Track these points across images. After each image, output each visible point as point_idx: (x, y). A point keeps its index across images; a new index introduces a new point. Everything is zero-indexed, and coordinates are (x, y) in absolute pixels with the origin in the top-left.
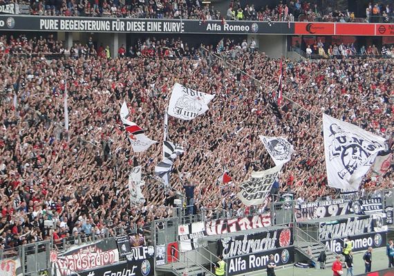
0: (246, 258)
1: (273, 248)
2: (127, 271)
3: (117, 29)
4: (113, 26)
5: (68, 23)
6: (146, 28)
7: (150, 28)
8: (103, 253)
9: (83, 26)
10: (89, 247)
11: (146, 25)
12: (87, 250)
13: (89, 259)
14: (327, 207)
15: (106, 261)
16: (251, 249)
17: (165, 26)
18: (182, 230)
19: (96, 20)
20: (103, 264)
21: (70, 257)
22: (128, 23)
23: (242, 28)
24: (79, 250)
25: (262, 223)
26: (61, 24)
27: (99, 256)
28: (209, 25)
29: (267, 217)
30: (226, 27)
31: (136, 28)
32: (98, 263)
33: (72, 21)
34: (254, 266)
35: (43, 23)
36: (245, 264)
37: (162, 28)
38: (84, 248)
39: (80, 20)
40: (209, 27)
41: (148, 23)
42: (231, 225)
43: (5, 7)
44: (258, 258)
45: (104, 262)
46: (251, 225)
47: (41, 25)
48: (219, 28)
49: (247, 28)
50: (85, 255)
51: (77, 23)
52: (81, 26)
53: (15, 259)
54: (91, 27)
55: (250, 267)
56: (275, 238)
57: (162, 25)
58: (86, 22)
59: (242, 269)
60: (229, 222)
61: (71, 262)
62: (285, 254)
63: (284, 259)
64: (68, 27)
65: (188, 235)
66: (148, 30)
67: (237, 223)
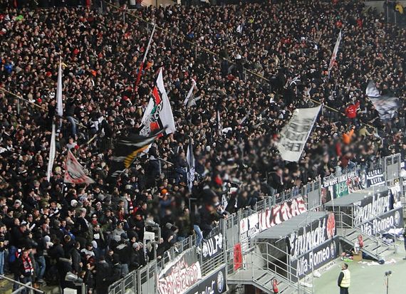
0: (307, 257)
2: (208, 288)
8: (189, 269)
12: (178, 268)
13: (181, 279)
15: (192, 279)
18: (243, 226)
20: (190, 283)
25: (299, 209)
29: (301, 202)
34: (313, 265)
38: (176, 265)
42: (276, 214)
44: (315, 254)
46: (291, 212)
50: (177, 274)
55: (310, 267)
56: (324, 227)
59: (305, 271)
60: (275, 211)
61: (169, 286)
62: (333, 246)
63: (333, 252)
65: (247, 232)
67: (280, 211)
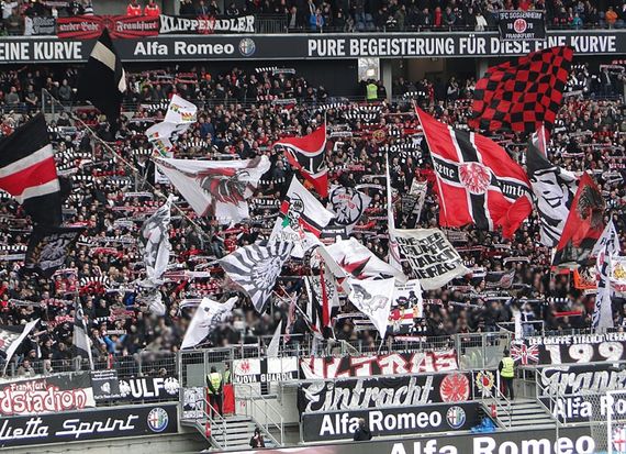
0: (361, 414)
1: (424, 402)
2: (116, 422)
3: (470, 51)
4: (462, 46)
5: (366, 44)
6: (531, 47)
8: (61, 393)
9: (398, 48)
10: (31, 382)
13: (29, 399)
14: (597, 345)
15: (67, 405)
16: (373, 402)
17: (574, 44)
18: (245, 367)
19: (424, 37)
20: (59, 408)
22: (493, 39)
24: (8, 385)
25: (435, 365)
26: (352, 47)
29: (446, 357)
31: (510, 48)
32: (50, 407)
33: (373, 40)
34: (380, 429)
35: (312, 45)
38: (21, 383)
39: (392, 38)
42: (360, 366)
43: (236, 22)
44: (391, 416)
45: (62, 406)
46: (408, 367)
47: (311, 49)
51: (384, 44)
52: (392, 48)
54: (413, 50)
56: (428, 387)
57: (568, 41)
58: (403, 41)
62: (457, 413)
63: (454, 421)
64: (366, 50)
65: (259, 376)
67: (374, 362)
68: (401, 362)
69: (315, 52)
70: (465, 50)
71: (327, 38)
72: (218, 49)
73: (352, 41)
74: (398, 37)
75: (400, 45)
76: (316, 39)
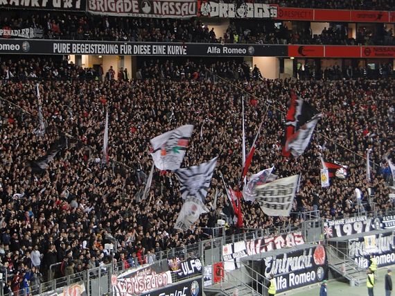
0: (286, 276)
1: (309, 265)
2: (179, 292)
3: (125, 53)
4: (121, 49)
5: (79, 47)
6: (151, 51)
7: (155, 51)
8: (157, 275)
9: (93, 49)
10: (144, 269)
11: (151, 48)
12: (144, 273)
13: (145, 282)
14: (352, 224)
15: (160, 283)
16: (290, 267)
17: (169, 50)
18: (226, 250)
19: (105, 44)
20: (157, 286)
21: (128, 280)
22: (135, 46)
23: (239, 51)
25: (295, 241)
26: (73, 48)
27: (154, 278)
28: (210, 48)
29: (298, 236)
30: (225, 50)
31: (142, 51)
32: (154, 286)
33: (83, 45)
34: (294, 284)
35: (56, 46)
36: (285, 283)
37: (166, 51)
38: (141, 271)
39: (91, 43)
40: (209, 50)
41: (154, 46)
42: (268, 244)
43: (21, 32)
44: (297, 276)
45: (158, 284)
47: (55, 48)
48: (219, 51)
49: (244, 51)
50: (142, 278)
51: (88, 47)
52: (91, 49)
53: (80, 284)
54: (100, 51)
55: (290, 285)
56: (310, 256)
57: (166, 48)
58: (96, 45)
59: (284, 287)
60: (266, 241)
61: (130, 285)
62: (320, 271)
63: (320, 276)
64: (79, 50)
65: (232, 255)
66: (154, 53)
67: (273, 241)
68: (283, 241)
69: (57, 50)
70: (123, 51)
71: (62, 42)
72: (12, 47)
73: (73, 45)
74: (94, 43)
75: (94, 47)
76: (57, 42)
